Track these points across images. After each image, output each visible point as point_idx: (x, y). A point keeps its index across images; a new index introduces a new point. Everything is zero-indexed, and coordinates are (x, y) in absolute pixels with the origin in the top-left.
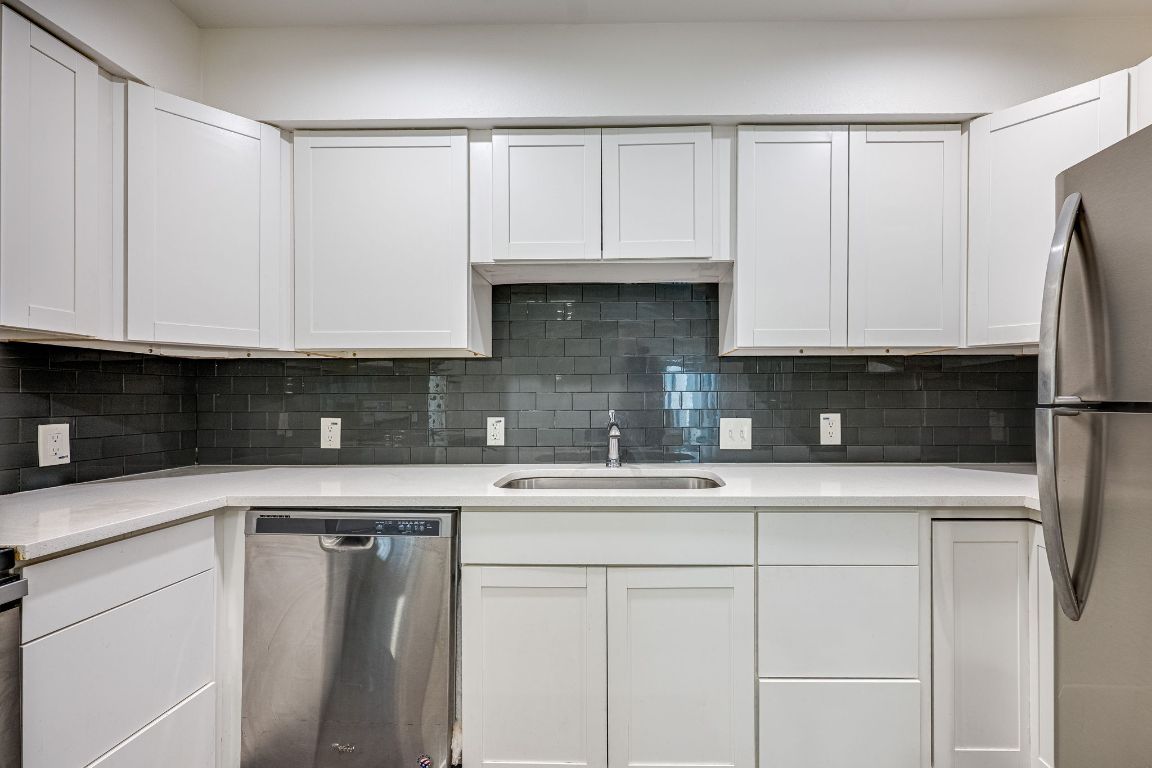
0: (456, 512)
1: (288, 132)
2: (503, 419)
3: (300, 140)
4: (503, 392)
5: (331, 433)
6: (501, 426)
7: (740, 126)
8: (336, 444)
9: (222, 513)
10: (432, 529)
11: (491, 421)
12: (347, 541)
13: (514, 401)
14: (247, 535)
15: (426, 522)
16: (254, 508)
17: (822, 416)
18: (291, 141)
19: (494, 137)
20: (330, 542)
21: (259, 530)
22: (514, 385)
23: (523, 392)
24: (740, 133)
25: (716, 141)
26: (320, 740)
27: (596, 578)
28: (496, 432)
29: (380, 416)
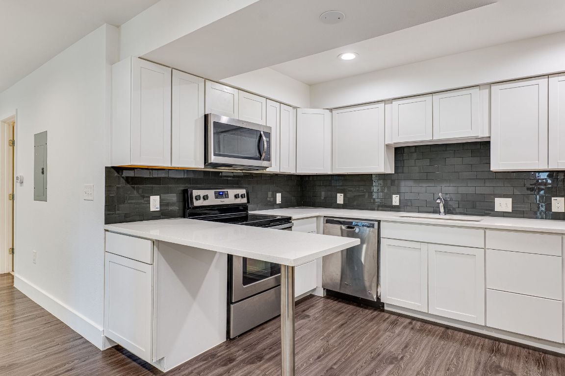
0: (379, 222)
1: (331, 110)
2: (398, 196)
3: (334, 112)
4: (398, 186)
5: (340, 198)
6: (398, 198)
7: (492, 85)
8: (342, 202)
9: (317, 217)
10: (373, 226)
11: (394, 196)
12: (348, 227)
13: (403, 189)
14: (324, 224)
15: (370, 224)
16: (325, 217)
17: (553, 198)
18: (331, 112)
19: (393, 102)
20: (344, 227)
21: (326, 223)
22: (403, 183)
23: (406, 186)
24: (492, 87)
25: (481, 91)
26: (341, 280)
27: (424, 246)
28: (396, 200)
29: (356, 194)
